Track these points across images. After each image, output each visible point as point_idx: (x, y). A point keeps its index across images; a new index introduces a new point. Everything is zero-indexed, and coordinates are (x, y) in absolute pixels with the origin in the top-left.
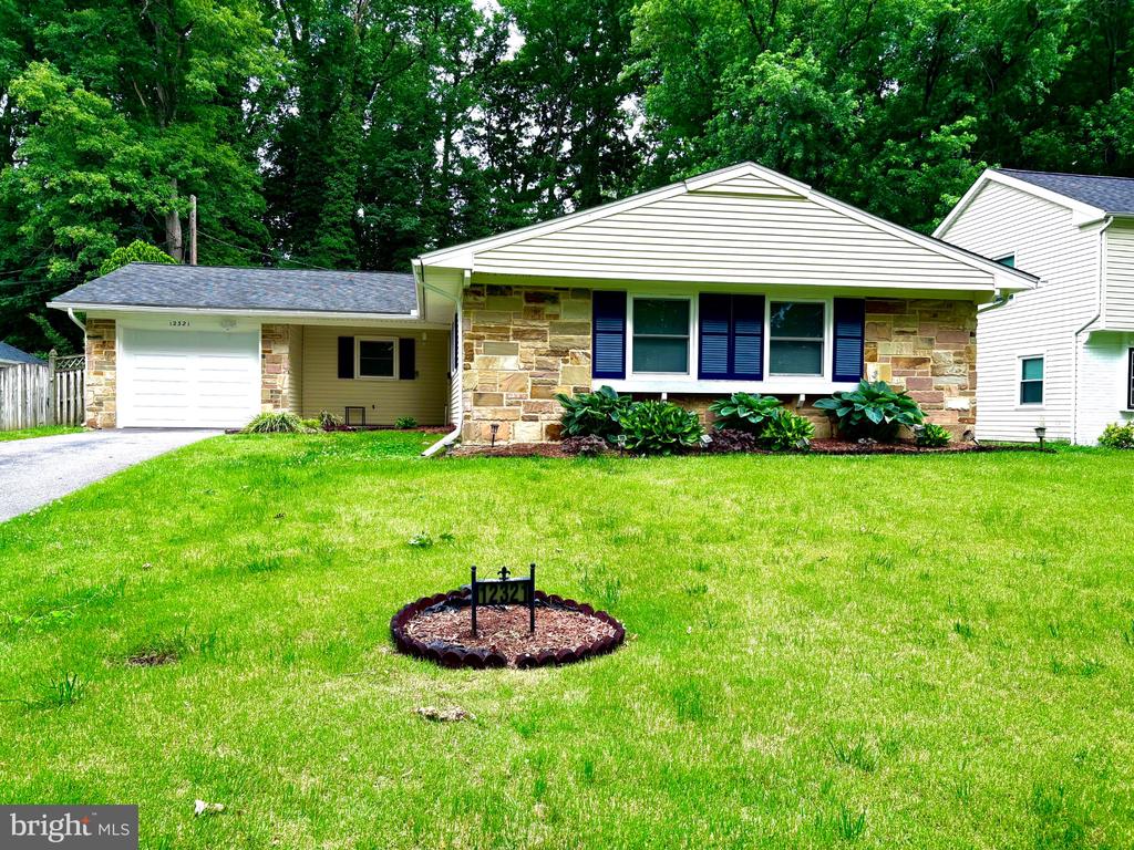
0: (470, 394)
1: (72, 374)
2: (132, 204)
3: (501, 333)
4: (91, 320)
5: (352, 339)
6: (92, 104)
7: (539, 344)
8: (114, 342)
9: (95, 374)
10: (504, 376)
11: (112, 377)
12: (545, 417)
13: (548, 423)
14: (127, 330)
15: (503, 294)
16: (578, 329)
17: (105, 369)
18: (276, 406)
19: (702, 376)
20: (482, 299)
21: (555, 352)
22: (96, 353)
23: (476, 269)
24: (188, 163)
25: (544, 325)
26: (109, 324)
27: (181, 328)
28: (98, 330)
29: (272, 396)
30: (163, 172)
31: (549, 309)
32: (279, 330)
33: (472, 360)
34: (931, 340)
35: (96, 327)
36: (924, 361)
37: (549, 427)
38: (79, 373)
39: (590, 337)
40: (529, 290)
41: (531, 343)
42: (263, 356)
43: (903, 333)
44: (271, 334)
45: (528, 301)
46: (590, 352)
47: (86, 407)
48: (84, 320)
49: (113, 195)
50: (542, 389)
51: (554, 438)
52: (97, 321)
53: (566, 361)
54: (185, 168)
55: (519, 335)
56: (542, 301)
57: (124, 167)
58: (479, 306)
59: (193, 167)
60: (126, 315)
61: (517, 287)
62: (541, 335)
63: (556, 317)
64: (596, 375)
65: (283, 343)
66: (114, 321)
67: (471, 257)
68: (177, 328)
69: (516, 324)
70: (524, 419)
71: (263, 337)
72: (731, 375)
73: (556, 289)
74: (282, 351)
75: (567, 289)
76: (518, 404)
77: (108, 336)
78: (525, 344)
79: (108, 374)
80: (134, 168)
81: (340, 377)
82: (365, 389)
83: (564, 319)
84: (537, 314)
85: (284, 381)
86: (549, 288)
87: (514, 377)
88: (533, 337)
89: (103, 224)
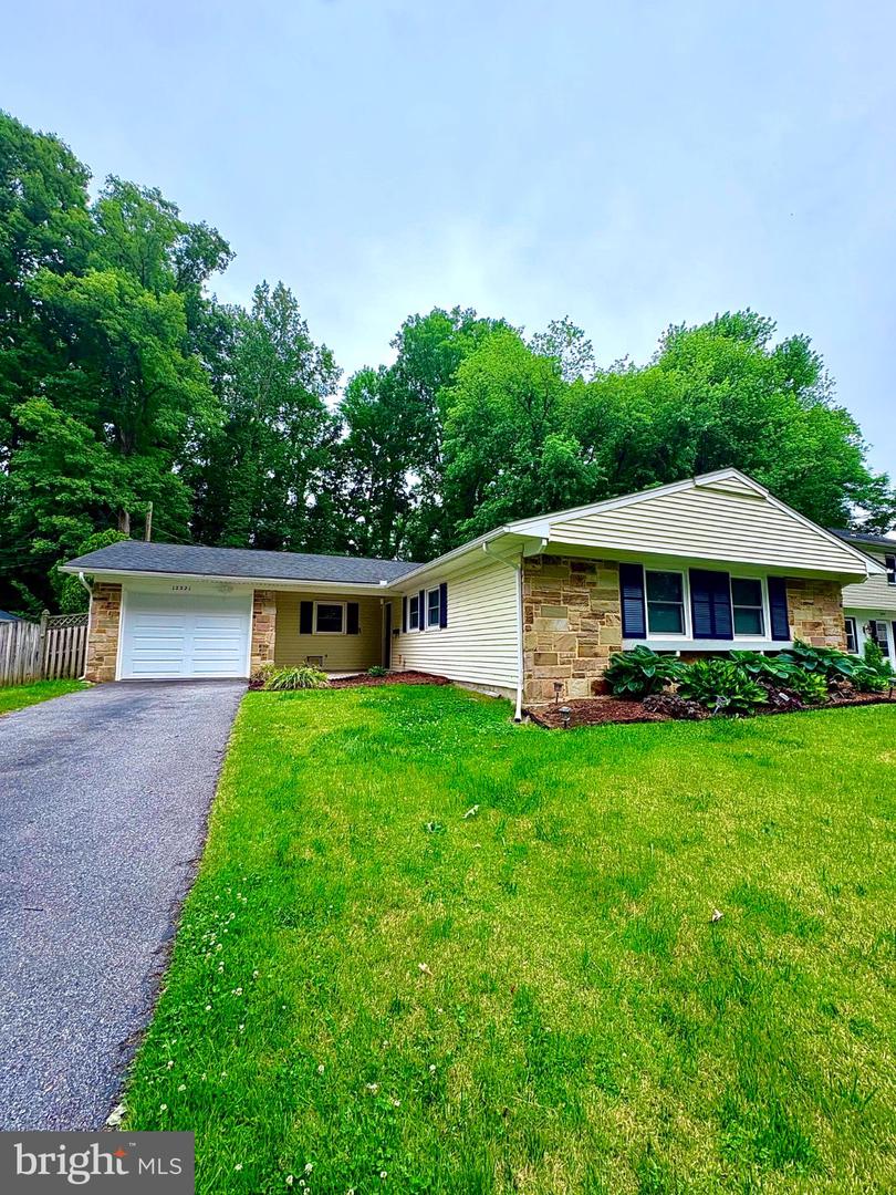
0: (531, 654)
1: (76, 629)
2: (106, 506)
3: (553, 597)
4: (98, 584)
5: (312, 603)
6: (80, 431)
7: (583, 608)
8: (119, 604)
9: (98, 631)
10: (558, 637)
11: (114, 635)
12: (589, 674)
13: (593, 679)
14: (130, 593)
15: (554, 563)
16: (608, 595)
17: (108, 627)
18: (264, 659)
19: (696, 636)
20: (538, 567)
21: (595, 616)
22: (101, 613)
23: (552, 539)
24: (149, 480)
25: (585, 591)
26: (117, 588)
27: (183, 592)
28: (104, 593)
29: (260, 650)
30: (130, 484)
31: (589, 578)
32: (269, 594)
33: (532, 622)
34: (820, 609)
35: (103, 590)
36: (819, 624)
37: (594, 683)
38: (83, 628)
39: (619, 602)
40: (574, 560)
41: (577, 608)
42: (254, 617)
43: (805, 604)
44: (260, 598)
45: (574, 570)
46: (619, 615)
47: (86, 662)
48: (91, 583)
49: (91, 495)
50: (588, 649)
51: (598, 693)
52: (104, 584)
53: (603, 624)
54: (146, 483)
55: (569, 600)
56: (584, 570)
57: (101, 478)
58: (536, 573)
59: (153, 482)
60: (130, 579)
61: (565, 557)
62: (584, 601)
63: (594, 584)
64: (626, 635)
65: (271, 606)
66: (120, 585)
67: (548, 527)
68: (179, 592)
69: (566, 590)
70: (574, 676)
71: (255, 600)
72: (714, 636)
73: (594, 560)
74: (270, 613)
75: (600, 561)
76: (569, 663)
77: (114, 598)
78: (572, 608)
79: (110, 632)
80: (109, 479)
81: (302, 632)
82: (321, 640)
83: (599, 587)
84: (579, 581)
85: (270, 638)
86: (588, 559)
87: (565, 638)
88: (578, 601)
89: (81, 517)
